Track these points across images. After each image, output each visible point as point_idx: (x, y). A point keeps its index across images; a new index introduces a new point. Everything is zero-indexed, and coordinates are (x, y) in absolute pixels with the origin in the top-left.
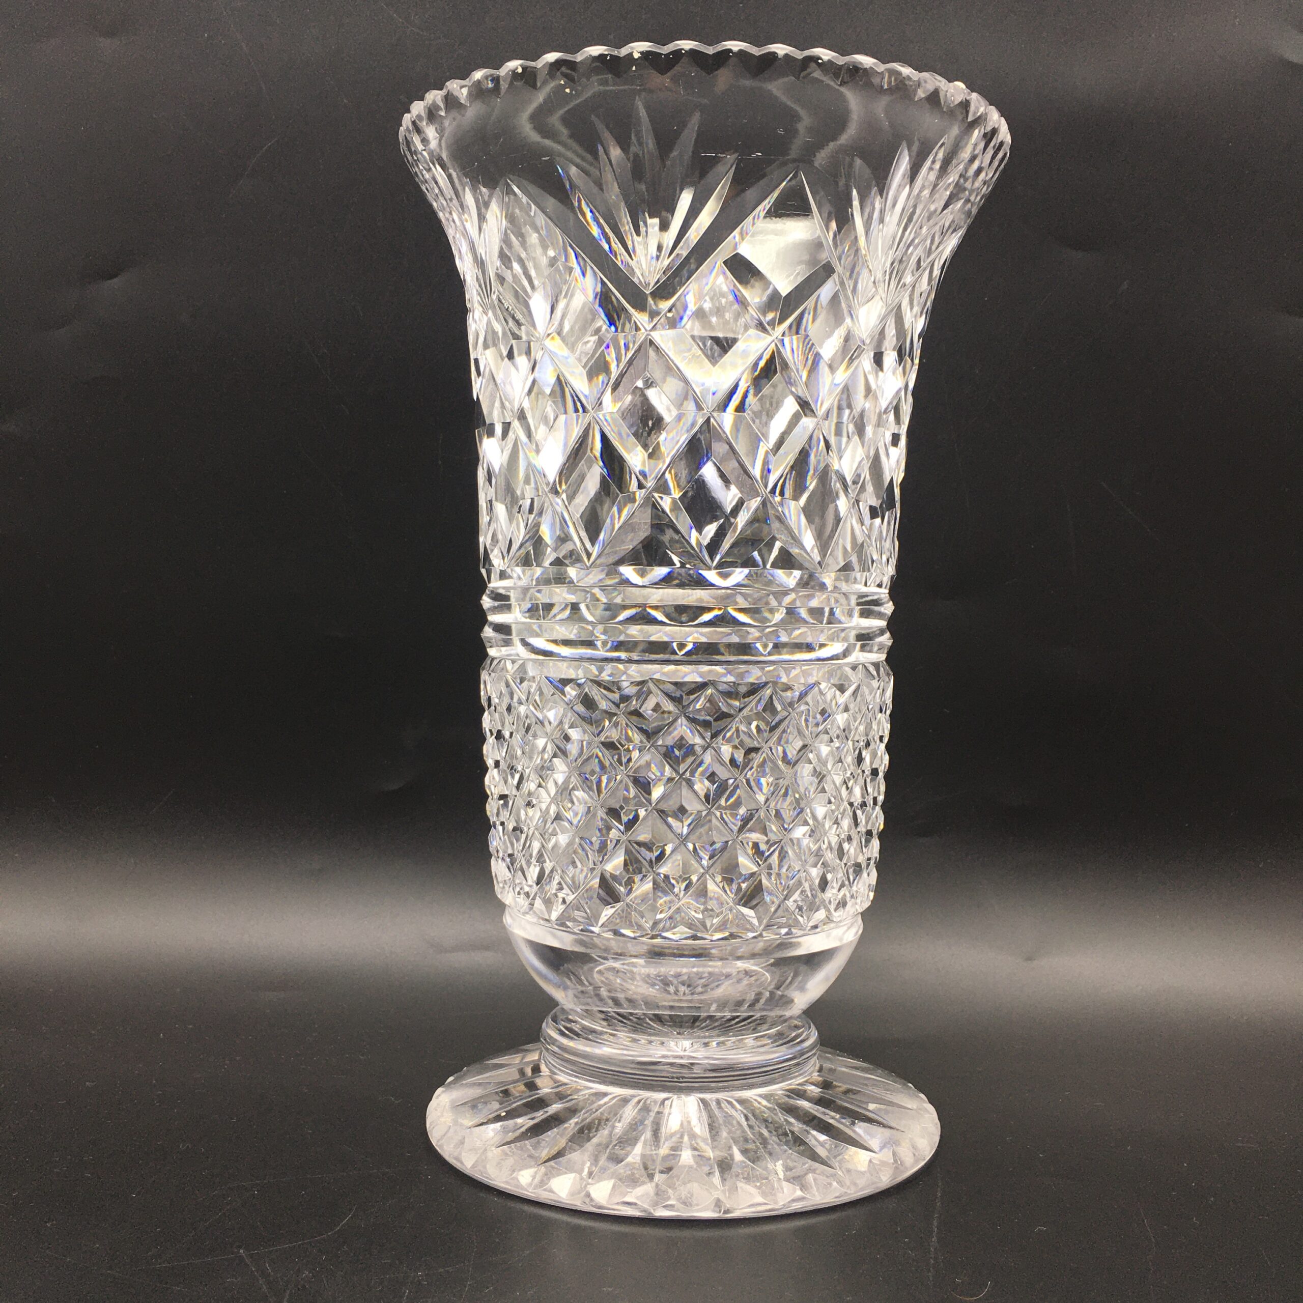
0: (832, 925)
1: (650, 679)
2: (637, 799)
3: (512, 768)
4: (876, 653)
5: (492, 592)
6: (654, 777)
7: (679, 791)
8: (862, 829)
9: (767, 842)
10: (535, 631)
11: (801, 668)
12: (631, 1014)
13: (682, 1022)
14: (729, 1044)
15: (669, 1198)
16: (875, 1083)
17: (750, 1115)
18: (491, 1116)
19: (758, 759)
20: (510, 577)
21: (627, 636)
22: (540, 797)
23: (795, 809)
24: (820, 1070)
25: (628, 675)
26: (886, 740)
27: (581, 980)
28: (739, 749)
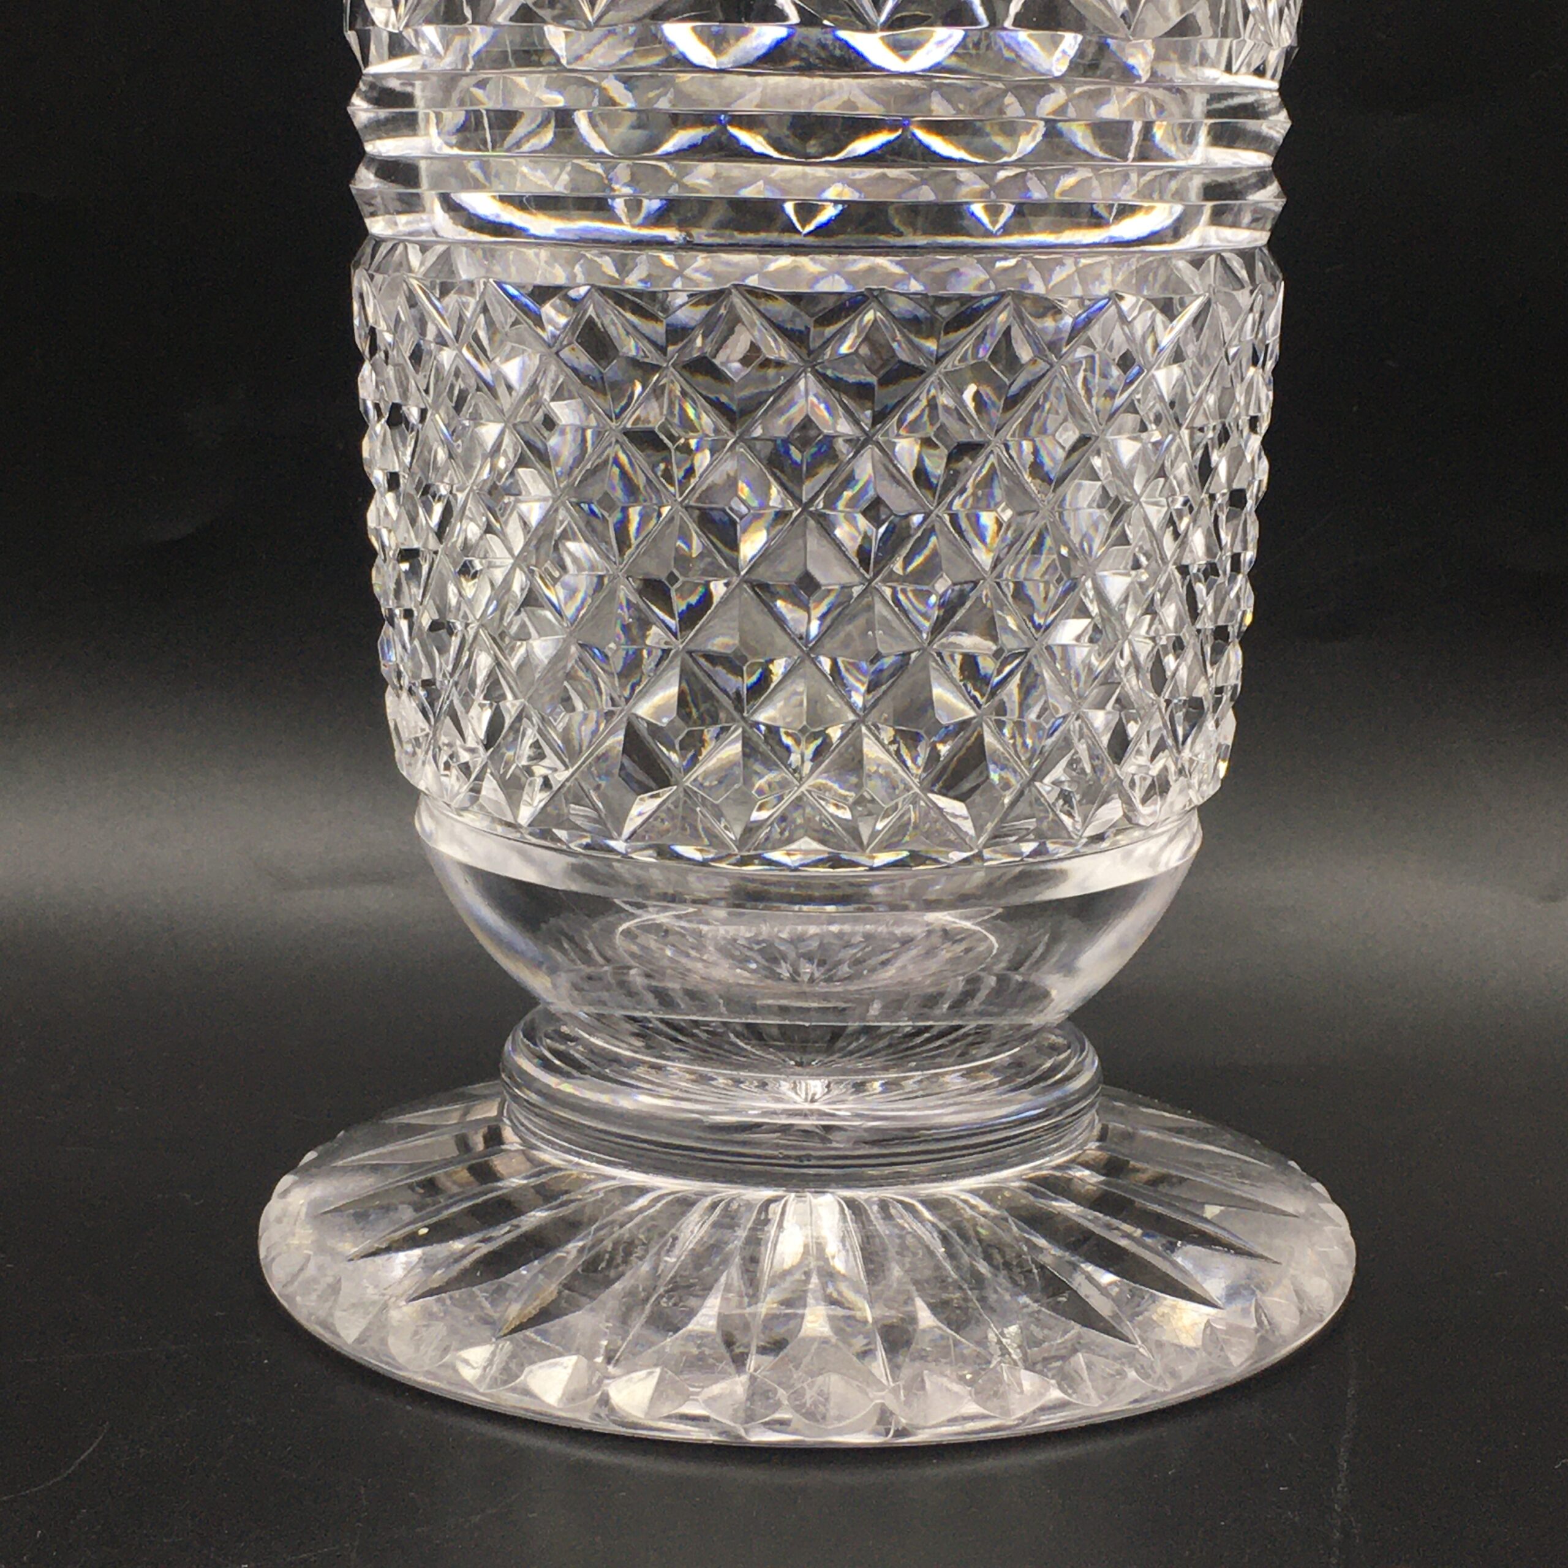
0: (1137, 833)
1: (736, 286)
2: (709, 560)
3: (427, 491)
4: (1248, 227)
5: (372, 86)
6: (744, 510)
7: (800, 542)
8: (1206, 623)
9: (997, 655)
10: (473, 177)
11: (1076, 263)
12: (696, 1024)
13: (807, 1041)
14: (909, 1085)
15: (778, 1406)
16: (1221, 1161)
17: (953, 1234)
18: (397, 1235)
19: (976, 470)
20: (413, 51)
21: (683, 187)
22: (491, 554)
23: (1059, 580)
24: (1102, 1138)
25: (688, 280)
26: (1264, 426)
27: (587, 952)
28: (936, 446)
